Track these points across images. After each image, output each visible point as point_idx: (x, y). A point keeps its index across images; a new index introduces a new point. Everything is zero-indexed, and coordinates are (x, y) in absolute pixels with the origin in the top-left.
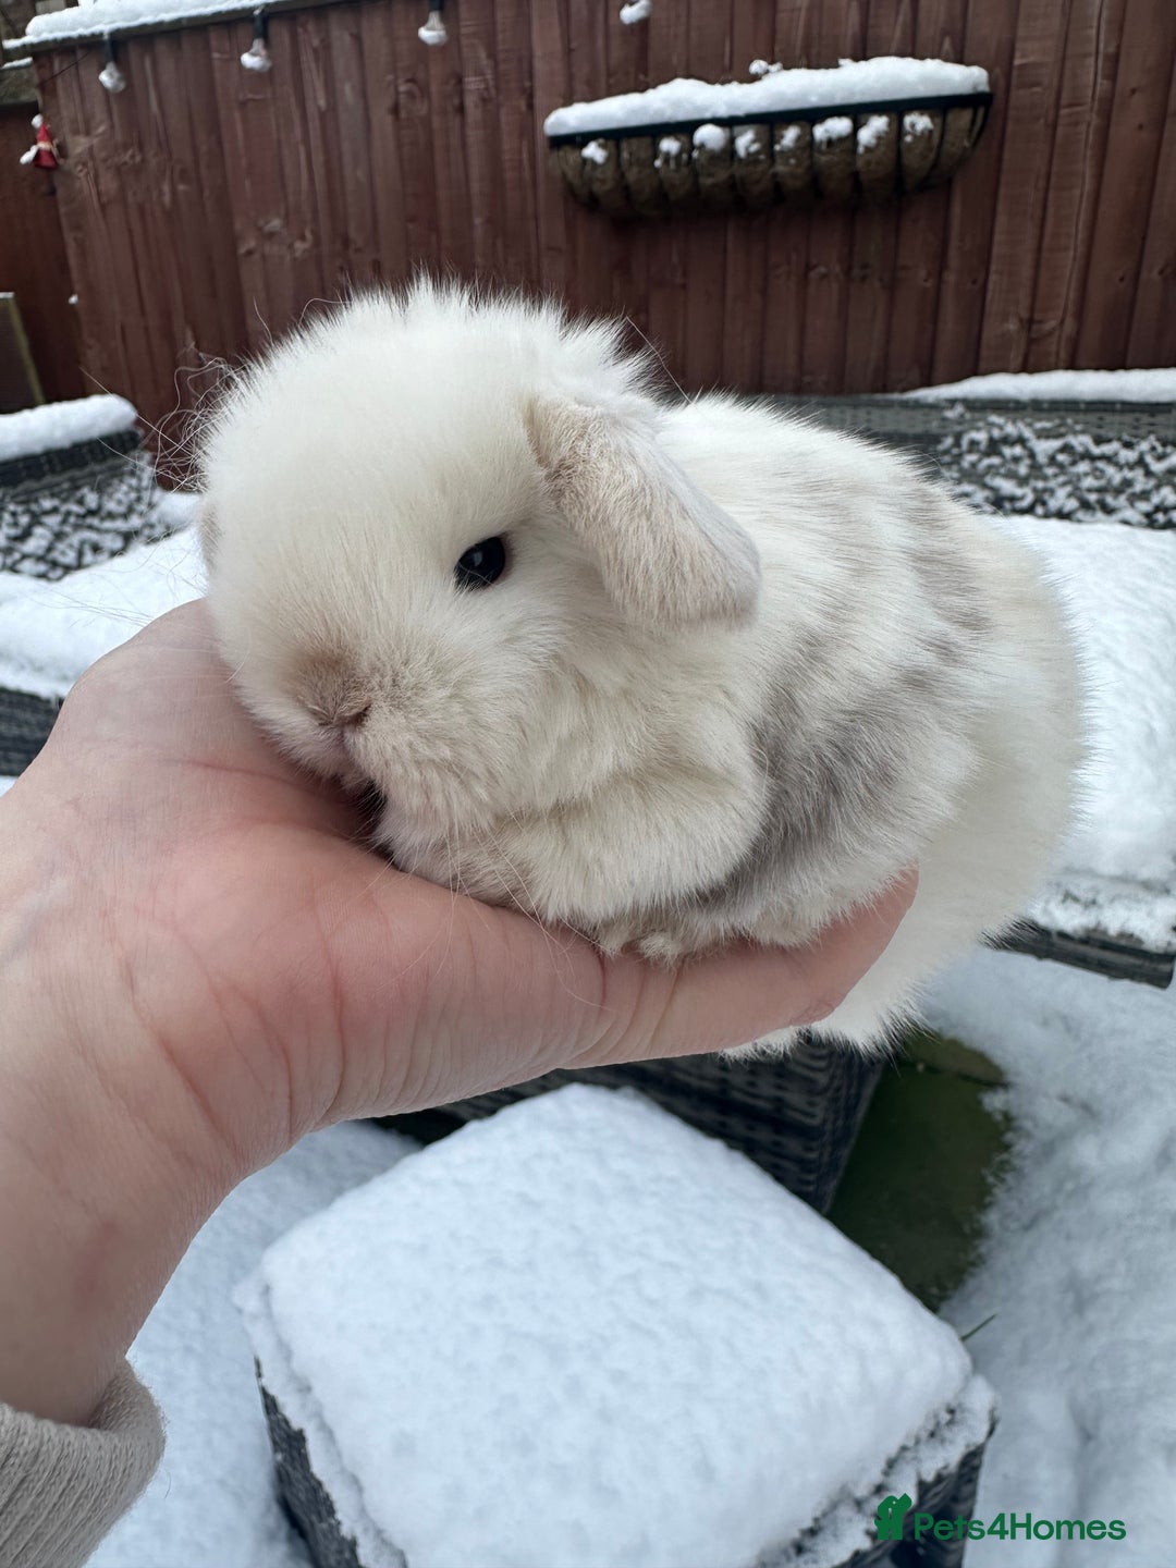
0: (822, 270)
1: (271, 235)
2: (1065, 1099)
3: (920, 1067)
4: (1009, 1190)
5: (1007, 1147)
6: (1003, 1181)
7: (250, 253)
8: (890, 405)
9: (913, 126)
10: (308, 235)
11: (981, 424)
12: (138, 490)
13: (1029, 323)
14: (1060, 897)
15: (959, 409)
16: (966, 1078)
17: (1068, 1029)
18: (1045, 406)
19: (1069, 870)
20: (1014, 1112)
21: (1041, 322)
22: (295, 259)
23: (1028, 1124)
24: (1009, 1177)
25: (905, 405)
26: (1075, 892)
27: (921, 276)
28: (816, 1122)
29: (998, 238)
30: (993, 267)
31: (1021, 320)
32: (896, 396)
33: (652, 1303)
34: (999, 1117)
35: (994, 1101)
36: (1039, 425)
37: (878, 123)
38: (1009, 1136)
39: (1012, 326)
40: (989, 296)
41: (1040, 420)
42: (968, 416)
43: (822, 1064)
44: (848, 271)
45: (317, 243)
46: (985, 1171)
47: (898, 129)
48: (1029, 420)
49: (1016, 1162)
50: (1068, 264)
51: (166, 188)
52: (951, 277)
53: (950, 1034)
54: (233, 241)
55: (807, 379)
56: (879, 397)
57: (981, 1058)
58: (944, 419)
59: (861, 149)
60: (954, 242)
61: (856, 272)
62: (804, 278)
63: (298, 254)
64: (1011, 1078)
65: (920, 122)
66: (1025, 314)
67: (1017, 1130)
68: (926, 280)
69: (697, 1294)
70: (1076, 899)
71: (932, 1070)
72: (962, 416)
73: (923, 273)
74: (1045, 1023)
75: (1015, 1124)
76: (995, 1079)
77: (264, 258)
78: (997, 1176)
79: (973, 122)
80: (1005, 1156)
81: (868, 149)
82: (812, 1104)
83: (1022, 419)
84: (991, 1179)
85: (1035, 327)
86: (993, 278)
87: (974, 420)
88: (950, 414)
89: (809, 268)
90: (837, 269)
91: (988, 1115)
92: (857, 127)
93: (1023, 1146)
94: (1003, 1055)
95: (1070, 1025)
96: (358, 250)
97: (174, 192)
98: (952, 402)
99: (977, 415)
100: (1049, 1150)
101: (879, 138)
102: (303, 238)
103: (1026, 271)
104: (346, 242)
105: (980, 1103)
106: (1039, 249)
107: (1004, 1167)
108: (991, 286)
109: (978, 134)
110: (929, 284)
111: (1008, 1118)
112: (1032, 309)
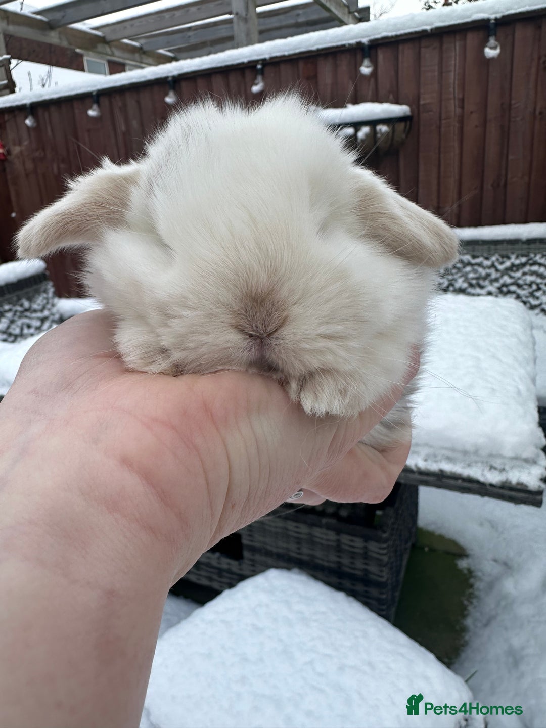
2: (495, 561)
3: (426, 549)
4: (475, 607)
5: (471, 586)
6: (471, 603)
9: (380, 130)
12: (47, 298)
14: (488, 468)
16: (448, 553)
17: (493, 527)
19: (491, 455)
20: (473, 568)
23: (479, 574)
24: (475, 601)
26: (495, 465)
28: (384, 580)
29: (421, 174)
33: (320, 675)
34: (465, 572)
35: (463, 564)
37: (365, 130)
38: (472, 581)
43: (385, 551)
46: (462, 599)
47: (374, 132)
49: (477, 593)
50: (452, 183)
53: (438, 532)
57: (454, 543)
59: (359, 141)
64: (469, 552)
65: (383, 129)
67: (475, 577)
69: (342, 668)
70: (496, 469)
71: (432, 550)
74: (481, 524)
75: (474, 574)
76: (459, 552)
78: (469, 601)
79: (405, 127)
80: (471, 590)
81: (363, 141)
82: (381, 571)
84: (466, 602)
91: (460, 571)
92: (357, 131)
93: (479, 585)
94: (464, 541)
95: (493, 525)
97: (59, 168)
100: (491, 586)
101: (367, 135)
105: (456, 565)
107: (471, 596)
109: (408, 132)
111: (470, 572)
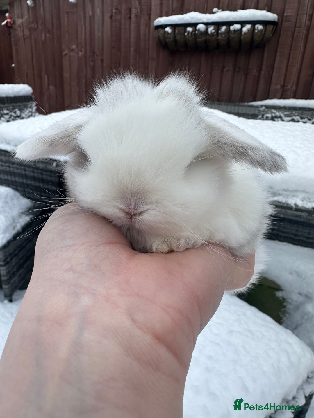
0: (227, 68)
1: (72, 50)
2: (300, 294)
4: (287, 318)
5: (285, 307)
7: (66, 55)
8: (244, 106)
9: (258, 28)
10: (83, 50)
11: (269, 112)
12: (31, 112)
13: (283, 86)
15: (264, 108)
16: (270, 287)
18: (287, 108)
20: (285, 297)
21: (286, 86)
22: (78, 57)
23: (290, 300)
24: (287, 315)
25: (249, 106)
27: (254, 72)
29: (277, 62)
30: (275, 70)
31: (281, 85)
32: (246, 104)
34: (281, 299)
35: (279, 294)
36: (286, 113)
37: (248, 27)
38: (285, 304)
39: (279, 87)
40: (273, 78)
42: (266, 110)
44: (234, 69)
45: (85, 53)
46: (280, 313)
47: (253, 28)
48: (282, 112)
49: (288, 311)
50: (295, 70)
51: (43, 35)
52: (263, 72)
54: (61, 51)
55: (221, 98)
56: (241, 104)
57: (274, 282)
58: (259, 110)
59: (243, 33)
60: (264, 63)
61: (237, 69)
62: (222, 71)
63: (80, 56)
64: (283, 288)
65: (260, 27)
66: (282, 84)
67: (287, 302)
68: (256, 73)
71: (260, 285)
72: (264, 110)
73: (255, 71)
74: (291, 274)
75: (286, 300)
76: (278, 288)
77: (70, 56)
78: (283, 314)
79: (273, 29)
80: (284, 309)
81: (245, 33)
83: (281, 111)
84: (281, 315)
85: (285, 87)
86: (274, 73)
87: (268, 111)
88: (261, 109)
89: (224, 68)
90: (232, 68)
91: (278, 298)
92: (242, 27)
93: (289, 307)
94: (280, 282)
95: (299, 274)
96: (97, 56)
97: (45, 36)
98: (262, 106)
99: (269, 110)
100: (298, 308)
101: (248, 30)
102: (81, 51)
103: (283, 72)
104: (94, 53)
105: (275, 295)
106: (287, 66)
107: (284, 312)
108: (273, 75)
109: (274, 32)
110: (257, 74)
111: (284, 299)
112: (284, 82)
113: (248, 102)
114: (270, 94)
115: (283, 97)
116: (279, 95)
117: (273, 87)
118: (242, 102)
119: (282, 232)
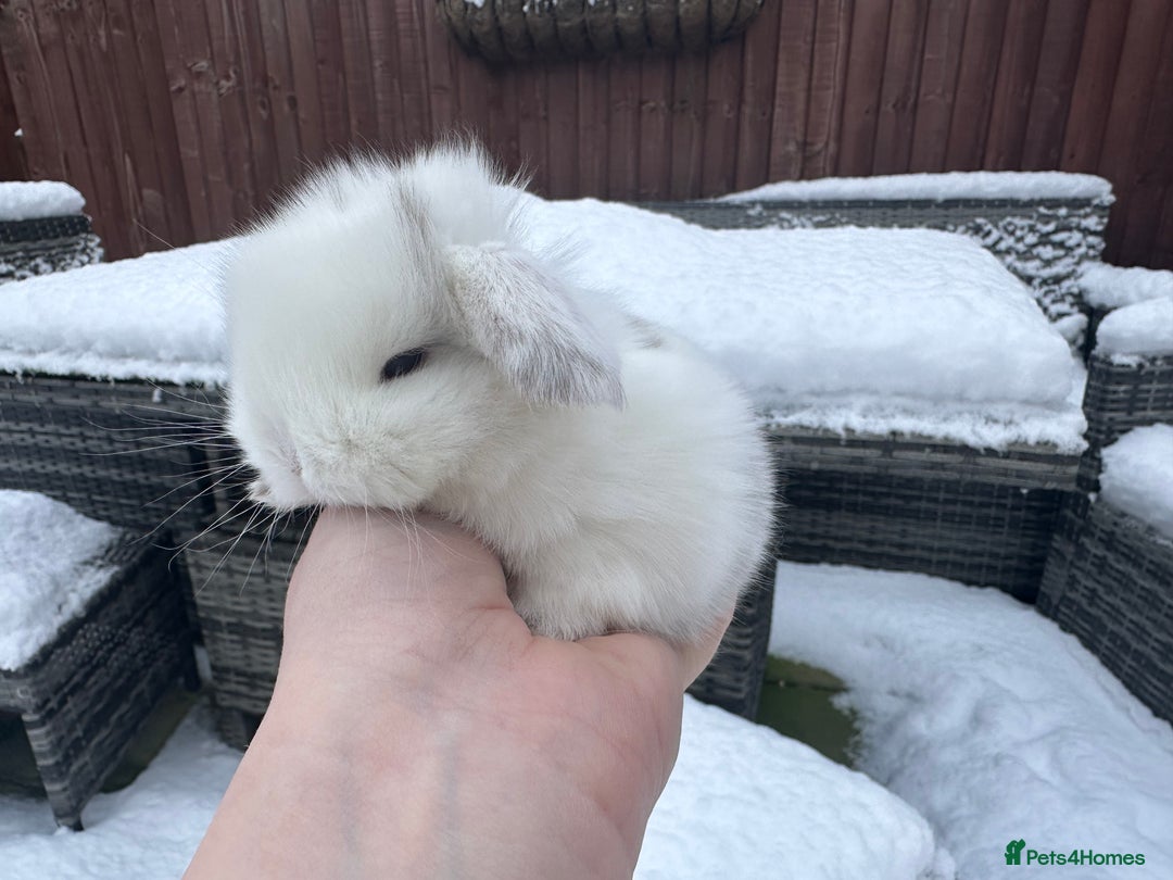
0: (652, 104)
1: (199, 75)
2: (893, 693)
3: (782, 684)
4: (866, 761)
5: (857, 732)
6: (860, 755)
7: (181, 90)
8: (707, 206)
10: (232, 75)
11: (774, 219)
13: (804, 145)
14: (984, 421)
15: (759, 208)
16: (816, 688)
17: (885, 646)
18: (820, 205)
19: (989, 400)
20: (857, 707)
21: (812, 144)
22: (220, 95)
23: (869, 714)
24: (865, 753)
25: (719, 207)
26: (996, 415)
27: (725, 109)
29: (781, 79)
30: (777, 102)
31: (797, 143)
32: (711, 201)
34: (846, 712)
35: (841, 702)
36: (816, 219)
38: (857, 725)
39: (792, 148)
40: (775, 125)
41: (817, 215)
42: (765, 214)
44: (671, 106)
45: (240, 82)
46: (845, 750)
48: (809, 216)
49: (867, 741)
50: (830, 99)
51: (102, 32)
52: (747, 110)
53: (798, 659)
54: (165, 79)
55: (643, 191)
56: (698, 201)
57: (825, 673)
58: (749, 216)
60: (749, 83)
61: (677, 105)
62: (639, 113)
63: (223, 91)
64: (849, 684)
66: (800, 138)
67: (863, 719)
68: (729, 112)
70: (996, 421)
71: (791, 684)
72: (760, 214)
73: (726, 107)
74: (867, 644)
75: (859, 716)
76: (838, 687)
77: (193, 94)
78: (854, 752)
80: (857, 738)
83: (804, 214)
84: (851, 755)
85: (808, 148)
86: (777, 111)
87: (770, 217)
88: (752, 212)
89: (641, 103)
90: (663, 104)
91: (839, 712)
93: (869, 730)
94: (840, 669)
95: (886, 644)
96: (275, 88)
97: (109, 36)
98: (753, 203)
99: (772, 212)
100: (890, 729)
102: (228, 78)
103: (800, 107)
104: (266, 80)
105: (831, 704)
106: (809, 89)
107: (857, 745)
108: (776, 117)
110: (731, 116)
111: (854, 712)
112: (805, 134)
113: (716, 197)
114: (773, 169)
115: (807, 174)
116: (795, 169)
117: (778, 150)
118: (701, 197)
119: (836, 539)
